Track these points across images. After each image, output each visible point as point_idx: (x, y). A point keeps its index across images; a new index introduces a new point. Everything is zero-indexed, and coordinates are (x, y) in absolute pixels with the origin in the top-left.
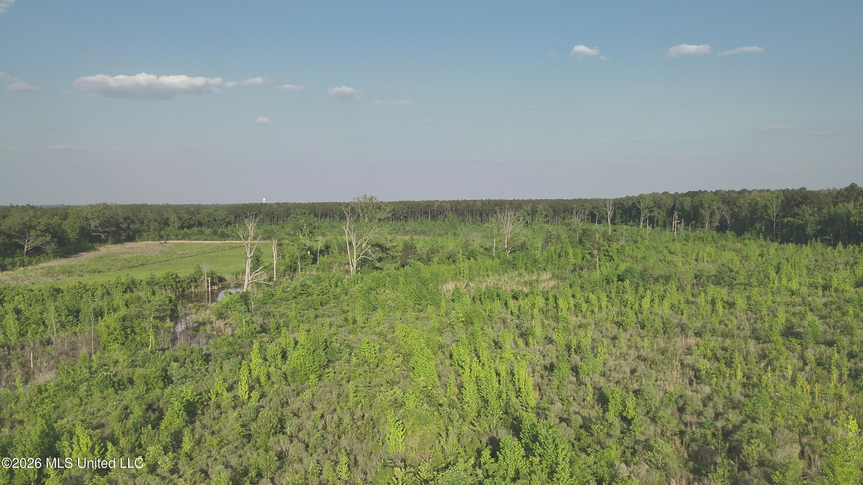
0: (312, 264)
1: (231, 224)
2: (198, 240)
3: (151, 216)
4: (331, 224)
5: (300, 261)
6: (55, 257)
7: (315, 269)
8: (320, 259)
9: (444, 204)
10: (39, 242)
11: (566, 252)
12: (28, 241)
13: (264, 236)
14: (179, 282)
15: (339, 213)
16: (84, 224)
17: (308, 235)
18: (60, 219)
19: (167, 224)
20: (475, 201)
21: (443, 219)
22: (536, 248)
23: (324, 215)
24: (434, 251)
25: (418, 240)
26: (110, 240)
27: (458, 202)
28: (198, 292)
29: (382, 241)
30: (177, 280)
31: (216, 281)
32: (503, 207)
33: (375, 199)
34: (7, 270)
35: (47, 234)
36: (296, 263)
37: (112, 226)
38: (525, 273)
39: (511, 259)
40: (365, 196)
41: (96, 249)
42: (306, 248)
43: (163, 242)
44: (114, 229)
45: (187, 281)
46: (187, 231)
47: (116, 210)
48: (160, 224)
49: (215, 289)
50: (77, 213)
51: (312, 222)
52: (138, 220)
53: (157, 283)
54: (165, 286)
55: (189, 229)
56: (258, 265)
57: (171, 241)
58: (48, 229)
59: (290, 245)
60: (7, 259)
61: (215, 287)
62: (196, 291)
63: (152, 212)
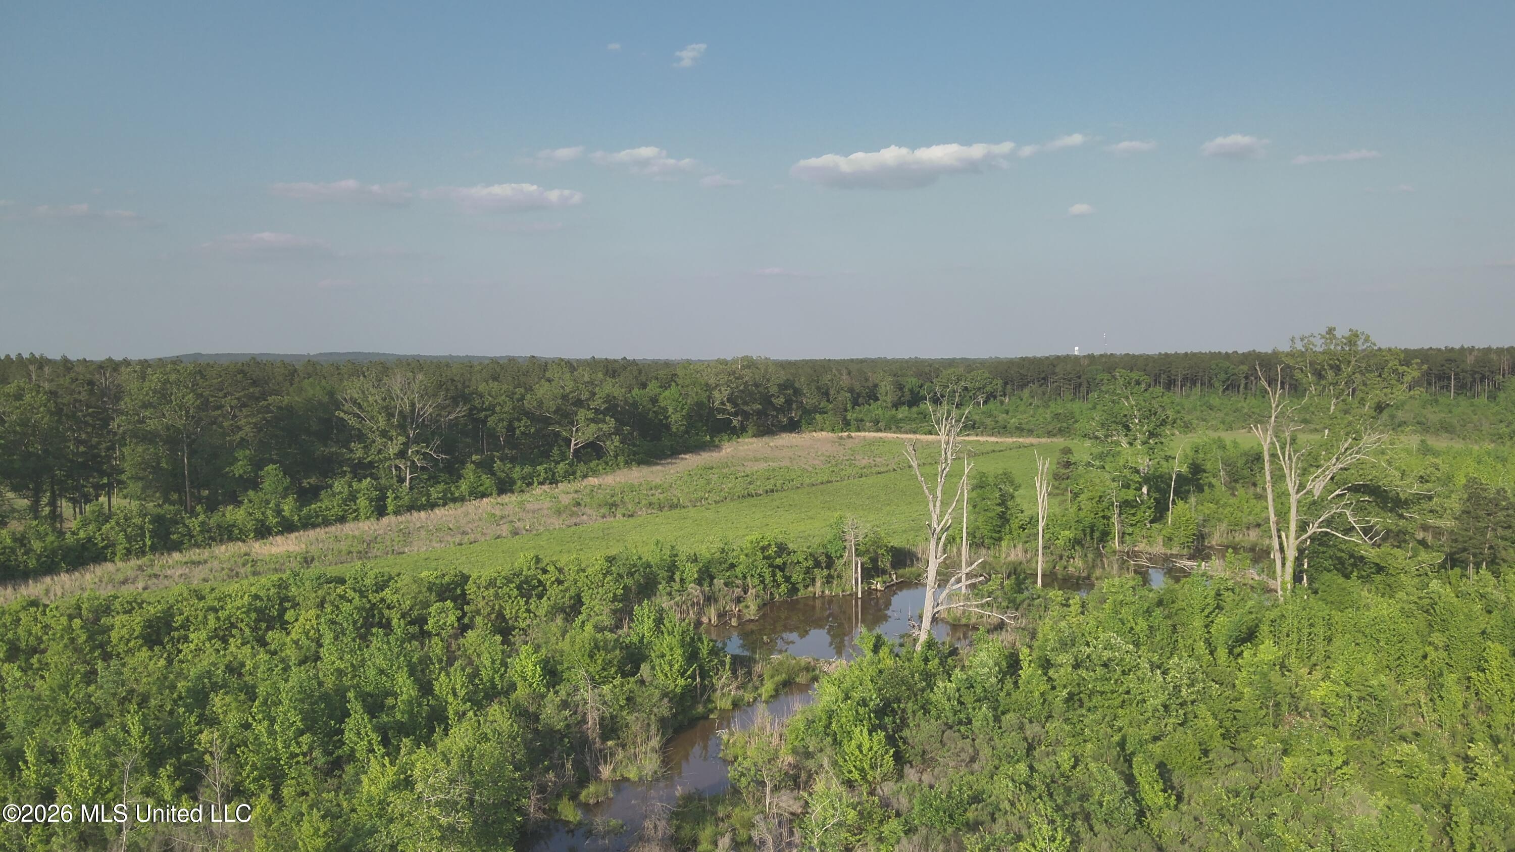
0: (1151, 523)
1: (995, 397)
2: (915, 432)
3: (845, 381)
4: (1204, 400)
5: (1120, 514)
6: (628, 464)
7: (1160, 539)
8: (1179, 511)
9: (1494, 357)
10: (591, 433)
12: (577, 430)
13: (1050, 428)
14: (782, 568)
15: (1223, 376)
16: (704, 396)
17: (1144, 443)
18: (660, 387)
19: (873, 396)
21: (1491, 392)
23: (1191, 380)
26: (751, 430)
28: (831, 596)
30: (779, 561)
31: (885, 562)
33: (1367, 341)
34: (512, 492)
35: (608, 418)
36: (1109, 519)
37: (754, 401)
41: (718, 447)
42: (1137, 478)
43: (846, 434)
44: (760, 407)
45: (805, 564)
46: (903, 412)
47: (766, 371)
48: (859, 395)
49: (876, 590)
50: (692, 374)
51: (1156, 406)
52: (818, 388)
53: (733, 566)
54: (745, 577)
55: (910, 406)
56: (1004, 518)
57: (862, 434)
58: (611, 408)
59: (1093, 466)
60: (518, 469)
61: (878, 584)
62: (827, 592)
63: (849, 373)
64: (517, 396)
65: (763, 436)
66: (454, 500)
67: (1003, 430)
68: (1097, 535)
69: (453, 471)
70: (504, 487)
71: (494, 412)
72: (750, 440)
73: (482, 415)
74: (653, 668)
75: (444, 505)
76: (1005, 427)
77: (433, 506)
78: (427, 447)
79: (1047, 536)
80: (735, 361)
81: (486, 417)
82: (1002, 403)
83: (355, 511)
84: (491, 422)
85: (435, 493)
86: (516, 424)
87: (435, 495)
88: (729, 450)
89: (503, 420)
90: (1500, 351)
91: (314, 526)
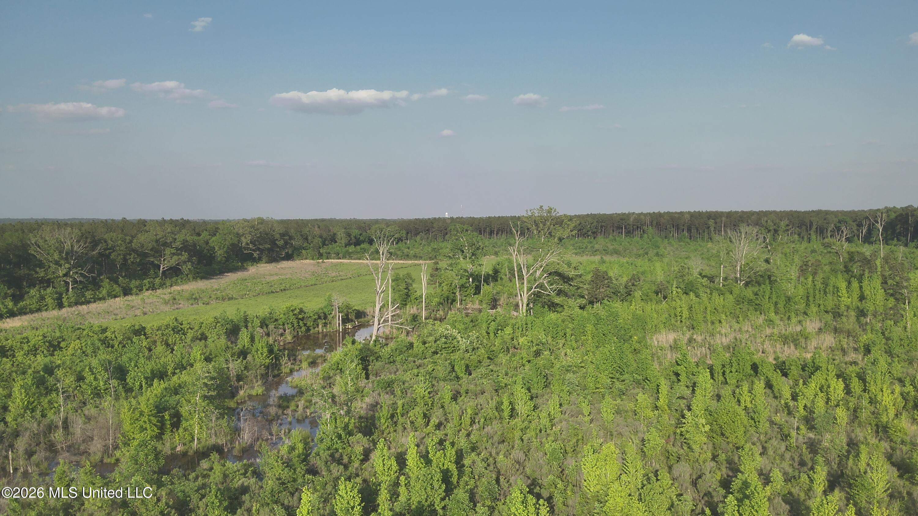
0: (474, 295)
1: (402, 241)
2: (359, 259)
3: (317, 231)
4: (507, 241)
5: (460, 291)
6: (195, 278)
7: (477, 301)
8: (485, 288)
9: (642, 217)
10: (173, 261)
11: (834, 286)
12: (164, 260)
13: (431, 255)
14: (302, 319)
16: (235, 240)
17: (470, 258)
18: (209, 235)
19: (333, 240)
20: (681, 213)
21: (641, 234)
22: (789, 280)
24: (634, 280)
25: (610, 263)
26: (265, 259)
27: (660, 215)
28: (327, 332)
29: (564, 269)
30: (300, 316)
32: (718, 220)
33: (555, 211)
34: (131, 294)
35: (183, 253)
36: (455, 293)
37: (266, 243)
38: (776, 319)
39: (752, 297)
40: (541, 207)
41: (245, 269)
42: (467, 274)
43: (321, 261)
44: (269, 246)
45: (314, 317)
46: (351, 249)
47: (272, 226)
48: (325, 240)
49: (348, 328)
50: (228, 228)
51: (475, 241)
52: (301, 235)
53: (276, 320)
54: (284, 325)
55: (355, 246)
56: (408, 295)
57: (330, 260)
58: (186, 247)
59: (448, 270)
60: (133, 281)
61: (349, 326)
62: (325, 330)
63: (319, 227)
64: (128, 241)
65: (272, 262)
66: (100, 299)
67: (407, 257)
68: (450, 301)
69: (96, 284)
70: (127, 292)
71: (114, 251)
72: (265, 265)
73: (107, 252)
74: (253, 356)
75: (95, 302)
76: (408, 256)
77: (88, 302)
78: (82, 270)
79: (427, 302)
80: (254, 220)
81: (110, 253)
82: (406, 243)
83: (46, 305)
84: (113, 256)
85: (88, 294)
86: (128, 257)
87: (89, 297)
88: (253, 270)
89: (120, 254)
90: (645, 215)
91: (25, 314)
